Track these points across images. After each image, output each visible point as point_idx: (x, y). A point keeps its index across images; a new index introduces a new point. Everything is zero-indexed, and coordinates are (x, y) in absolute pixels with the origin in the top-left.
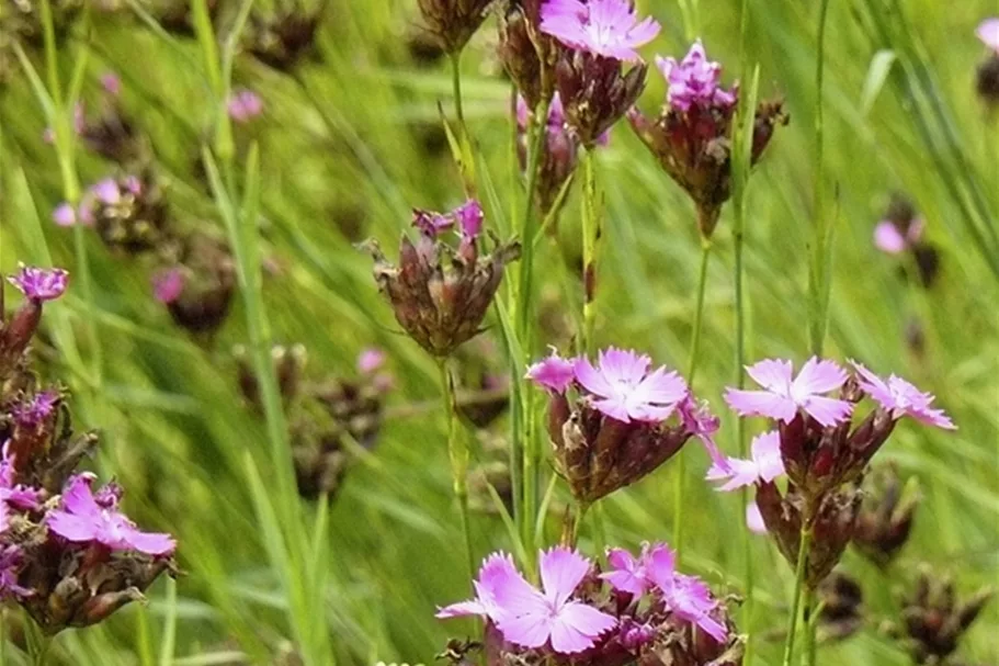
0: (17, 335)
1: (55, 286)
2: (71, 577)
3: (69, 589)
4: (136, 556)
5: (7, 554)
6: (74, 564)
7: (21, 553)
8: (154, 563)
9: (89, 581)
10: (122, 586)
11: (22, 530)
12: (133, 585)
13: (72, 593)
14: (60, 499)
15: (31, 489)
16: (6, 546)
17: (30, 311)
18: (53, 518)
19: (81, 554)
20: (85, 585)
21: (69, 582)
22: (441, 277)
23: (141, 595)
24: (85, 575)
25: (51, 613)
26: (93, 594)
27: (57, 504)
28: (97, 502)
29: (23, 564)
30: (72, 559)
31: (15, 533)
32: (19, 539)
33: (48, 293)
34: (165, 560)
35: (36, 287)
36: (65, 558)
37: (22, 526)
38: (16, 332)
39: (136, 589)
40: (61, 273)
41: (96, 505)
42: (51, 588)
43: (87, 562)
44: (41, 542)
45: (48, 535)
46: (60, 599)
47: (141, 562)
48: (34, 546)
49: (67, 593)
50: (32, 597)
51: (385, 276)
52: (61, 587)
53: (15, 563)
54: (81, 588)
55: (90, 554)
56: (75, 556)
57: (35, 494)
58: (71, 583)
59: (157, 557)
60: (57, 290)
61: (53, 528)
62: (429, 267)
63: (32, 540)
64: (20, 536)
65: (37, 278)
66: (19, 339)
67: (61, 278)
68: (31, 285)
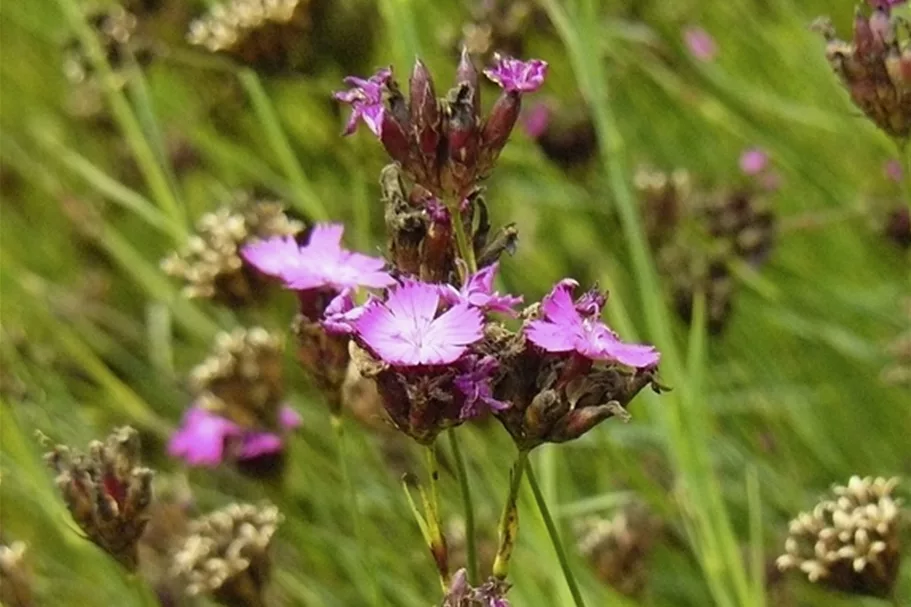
0: (497, 132)
1: (534, 78)
2: (550, 389)
3: (547, 403)
4: (617, 368)
5: (481, 365)
6: (553, 376)
7: (496, 364)
8: (637, 375)
9: (568, 395)
10: (603, 400)
11: (499, 339)
12: (614, 399)
13: (549, 406)
14: (539, 307)
15: (509, 296)
16: (481, 356)
17: (508, 106)
18: (531, 328)
19: (561, 364)
20: (564, 398)
21: (547, 395)
22: (899, 53)
23: (622, 409)
24: (564, 388)
25: (527, 426)
26: (572, 407)
27: (535, 311)
28: (577, 310)
29: (499, 375)
30: (550, 370)
31: (491, 342)
32: (494, 348)
33: (528, 85)
34: (649, 373)
35: (514, 80)
36: (543, 369)
37: (499, 334)
38: (494, 128)
39: (617, 403)
40: (540, 64)
41: (577, 314)
42: (528, 400)
43: (565, 373)
44: (519, 351)
45: (525, 345)
46: (537, 412)
47: (622, 374)
48: (511, 355)
49: (544, 406)
50: (508, 411)
51: (839, 55)
52: (538, 400)
53: (490, 374)
54: (559, 401)
55: (568, 366)
56: (553, 367)
57: (513, 301)
58: (549, 395)
59: (640, 370)
60: (536, 82)
61: (531, 338)
62: (885, 44)
63: (509, 348)
64: (496, 345)
65: (514, 69)
66: (497, 136)
67: (539, 69)
68: (509, 78)
